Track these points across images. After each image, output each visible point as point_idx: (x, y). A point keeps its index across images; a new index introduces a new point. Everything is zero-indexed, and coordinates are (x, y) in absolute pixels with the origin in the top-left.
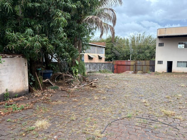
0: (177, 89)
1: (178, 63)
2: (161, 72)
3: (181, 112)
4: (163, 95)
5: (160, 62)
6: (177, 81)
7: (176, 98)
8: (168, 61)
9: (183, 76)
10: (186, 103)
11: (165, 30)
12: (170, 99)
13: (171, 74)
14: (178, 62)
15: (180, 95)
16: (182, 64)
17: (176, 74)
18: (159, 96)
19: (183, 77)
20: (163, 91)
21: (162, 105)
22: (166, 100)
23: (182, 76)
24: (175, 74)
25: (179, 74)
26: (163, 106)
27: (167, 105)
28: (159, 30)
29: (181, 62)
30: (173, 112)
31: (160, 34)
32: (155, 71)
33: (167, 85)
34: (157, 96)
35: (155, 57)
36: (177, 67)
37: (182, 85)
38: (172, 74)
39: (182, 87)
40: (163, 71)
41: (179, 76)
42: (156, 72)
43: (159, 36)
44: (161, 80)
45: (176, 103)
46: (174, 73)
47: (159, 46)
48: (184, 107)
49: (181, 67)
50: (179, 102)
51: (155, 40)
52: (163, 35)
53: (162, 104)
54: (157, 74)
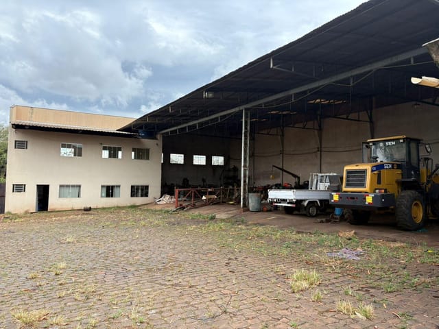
0: (57, 251)
1: (62, 188)
2: (20, 211)
3: (63, 305)
4: (22, 273)
5: (19, 188)
6: (58, 230)
7: (53, 274)
8: (38, 186)
9: (71, 217)
10: (73, 280)
11: (31, 111)
12: (40, 278)
13: (46, 216)
14: (61, 186)
15: (63, 265)
16: (71, 190)
17: (57, 213)
18: (11, 279)
19: (71, 220)
20: (23, 261)
21: (18, 301)
22: (29, 285)
23: (69, 218)
24: (54, 213)
25: (64, 213)
26: (21, 303)
27: (31, 298)
28: (15, 108)
29: (68, 186)
30: (44, 312)
31: (17, 118)
32: (6, 211)
33: (35, 243)
34: (6, 279)
35: (5, 175)
36: (60, 197)
37: (68, 240)
38: (49, 214)
39: (69, 242)
40: (26, 209)
41: (64, 218)
42: (9, 213)
43: (16, 123)
44: (21, 233)
45: (52, 285)
46: (52, 213)
47: (16, 148)
48: (69, 292)
49: (67, 197)
50: (59, 282)
51: (7, 132)
52: (26, 122)
53: (19, 299)
54: (11, 220)
